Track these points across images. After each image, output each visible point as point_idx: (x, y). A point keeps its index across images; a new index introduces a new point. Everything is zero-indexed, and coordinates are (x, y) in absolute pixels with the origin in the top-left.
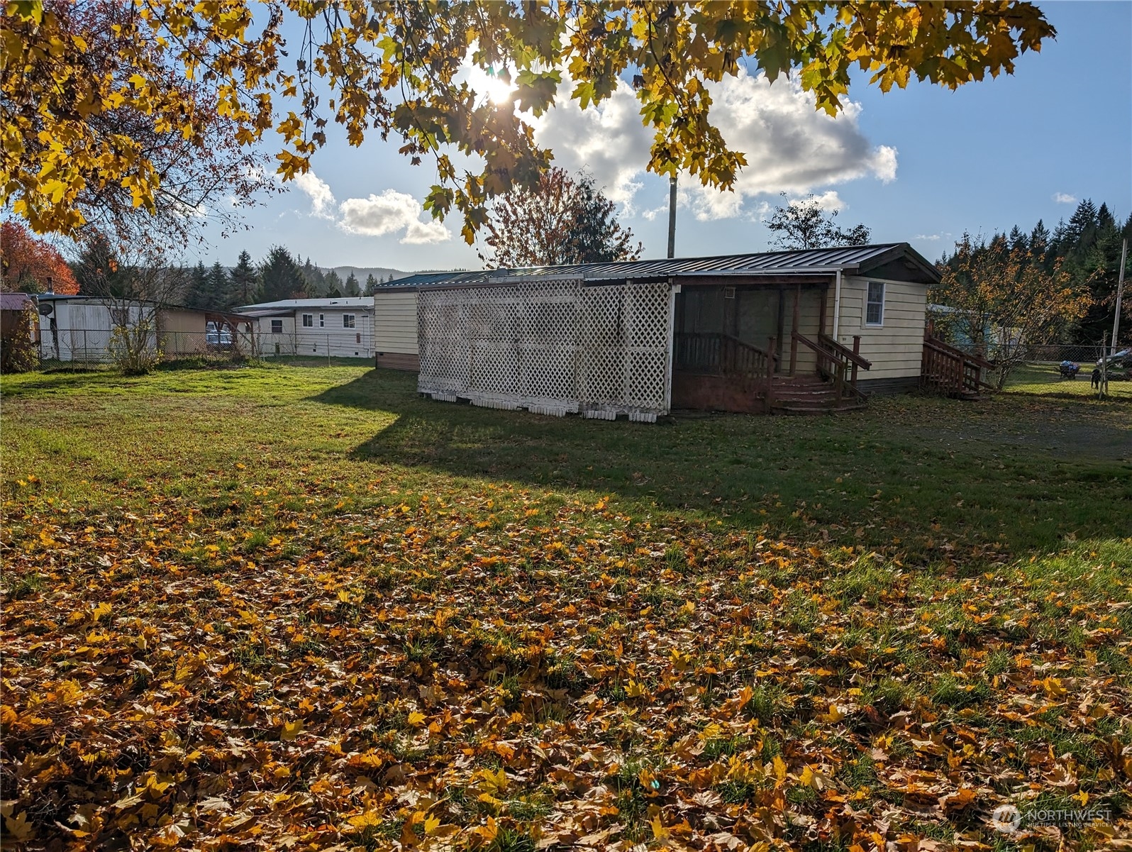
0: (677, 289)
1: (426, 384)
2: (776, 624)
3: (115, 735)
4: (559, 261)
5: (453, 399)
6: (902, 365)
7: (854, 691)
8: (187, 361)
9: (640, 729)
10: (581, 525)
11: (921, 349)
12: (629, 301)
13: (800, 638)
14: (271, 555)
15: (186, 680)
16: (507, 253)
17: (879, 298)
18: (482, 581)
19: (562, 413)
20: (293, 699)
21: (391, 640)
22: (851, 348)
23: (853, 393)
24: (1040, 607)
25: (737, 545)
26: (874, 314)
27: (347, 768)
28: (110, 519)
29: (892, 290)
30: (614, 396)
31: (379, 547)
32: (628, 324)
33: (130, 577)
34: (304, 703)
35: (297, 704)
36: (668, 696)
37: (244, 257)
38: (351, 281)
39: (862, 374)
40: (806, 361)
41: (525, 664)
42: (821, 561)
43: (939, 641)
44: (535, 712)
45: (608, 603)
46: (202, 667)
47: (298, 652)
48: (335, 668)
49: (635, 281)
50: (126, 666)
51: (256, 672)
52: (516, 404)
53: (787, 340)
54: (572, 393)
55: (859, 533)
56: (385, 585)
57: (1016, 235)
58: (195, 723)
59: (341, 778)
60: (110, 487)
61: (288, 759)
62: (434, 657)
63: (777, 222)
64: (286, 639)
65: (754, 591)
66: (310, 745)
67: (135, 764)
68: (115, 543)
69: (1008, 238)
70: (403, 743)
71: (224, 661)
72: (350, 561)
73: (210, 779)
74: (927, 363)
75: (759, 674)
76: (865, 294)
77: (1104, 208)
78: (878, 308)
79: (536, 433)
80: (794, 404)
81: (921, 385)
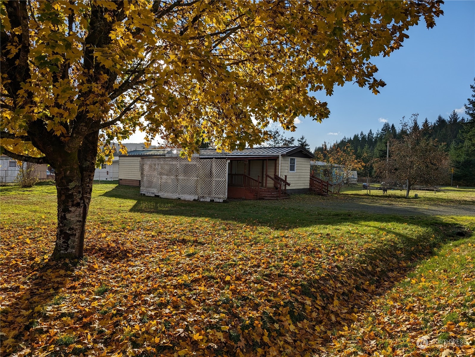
0: (229, 161)
1: (143, 191)
5: (154, 195)
6: (303, 185)
8: (45, 182)
11: (309, 179)
12: (214, 164)
17: (294, 163)
19: (192, 200)
22: (284, 179)
23: (285, 193)
26: (292, 168)
29: (298, 161)
30: (210, 194)
32: (214, 171)
39: (288, 188)
40: (270, 183)
49: (216, 158)
52: (176, 197)
53: (265, 176)
54: (196, 193)
57: (362, 135)
64: (145, 239)
69: (359, 136)
74: (311, 184)
76: (289, 162)
77: (393, 126)
78: (294, 166)
79: (185, 206)
80: (266, 197)
81: (308, 191)
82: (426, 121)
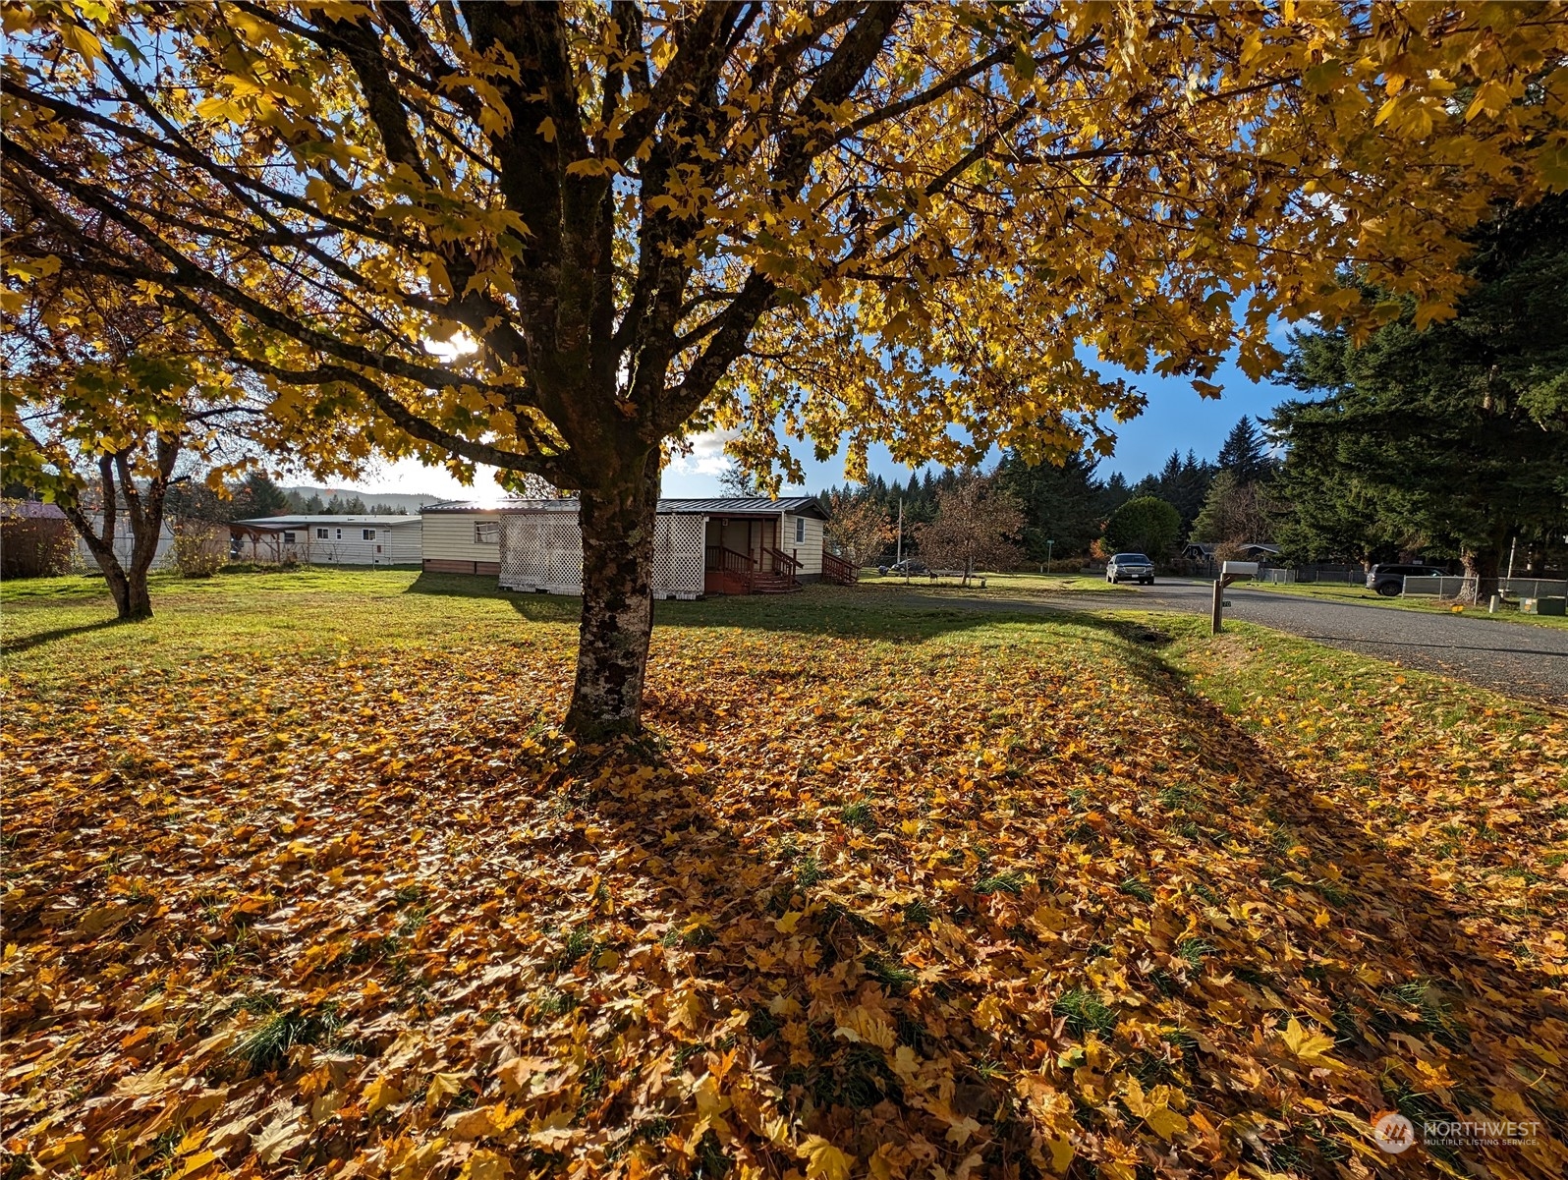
0: (705, 519)
1: (507, 581)
5: (533, 590)
6: (814, 566)
11: (821, 557)
12: (673, 525)
17: (803, 528)
22: (792, 556)
23: (795, 582)
26: (800, 539)
29: (808, 522)
32: (674, 539)
39: (799, 571)
40: (768, 563)
49: (678, 513)
53: (757, 551)
74: (824, 565)
76: (796, 526)
77: (880, 478)
78: (802, 533)
80: (764, 588)
81: (821, 578)
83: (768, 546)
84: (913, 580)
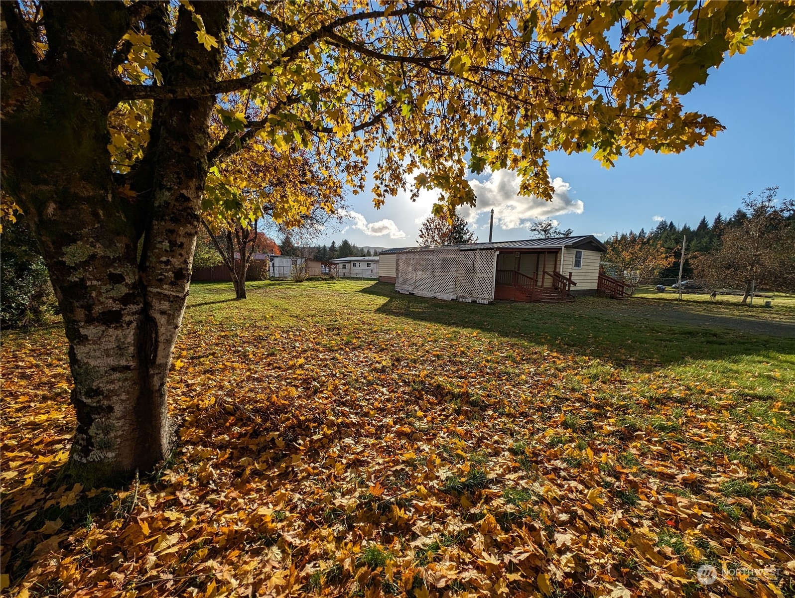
0: (498, 253)
1: (398, 287)
2: (564, 387)
3: (309, 409)
4: (446, 243)
5: (408, 293)
6: (590, 285)
7: (612, 420)
8: (315, 278)
9: (517, 428)
10: (469, 342)
11: (597, 278)
12: (478, 257)
13: (577, 395)
14: (354, 346)
15: (332, 391)
16: (427, 240)
17: (580, 258)
18: (434, 361)
19: (450, 299)
20: (371, 401)
21: (404, 381)
22: (568, 277)
23: (568, 295)
24: (689, 388)
25: (536, 353)
26: (577, 264)
27: (396, 432)
28: (297, 330)
29: (585, 254)
30: (471, 293)
31: (392, 346)
32: (477, 265)
33: (306, 351)
34: (376, 404)
35: (373, 403)
36: (524, 415)
37: (333, 243)
38: (368, 252)
39: (573, 288)
40: (548, 282)
41: (460, 396)
42: (576, 362)
43: (644, 401)
44: (469, 417)
45: (488, 373)
46: (337, 386)
47: (370, 383)
48: (385, 390)
49: (480, 249)
50: (310, 384)
51: (357, 390)
52: (432, 296)
53: (540, 273)
54: (454, 292)
55: (588, 351)
56: (398, 360)
58: (338, 408)
59: (395, 436)
60: (295, 319)
61: (373, 425)
62: (422, 389)
63: (534, 228)
64: (365, 378)
65: (549, 372)
66: (381, 421)
67: (319, 422)
68: (299, 338)
69: (628, 235)
70: (417, 424)
71: (344, 384)
72: (382, 350)
73: (346, 431)
74: (600, 284)
75: (565, 409)
76: (574, 256)
77: (671, 223)
78: (579, 261)
79: (441, 307)
80: (544, 299)
81: (597, 293)
82: (719, 216)
83: (550, 269)
84: (685, 297)
